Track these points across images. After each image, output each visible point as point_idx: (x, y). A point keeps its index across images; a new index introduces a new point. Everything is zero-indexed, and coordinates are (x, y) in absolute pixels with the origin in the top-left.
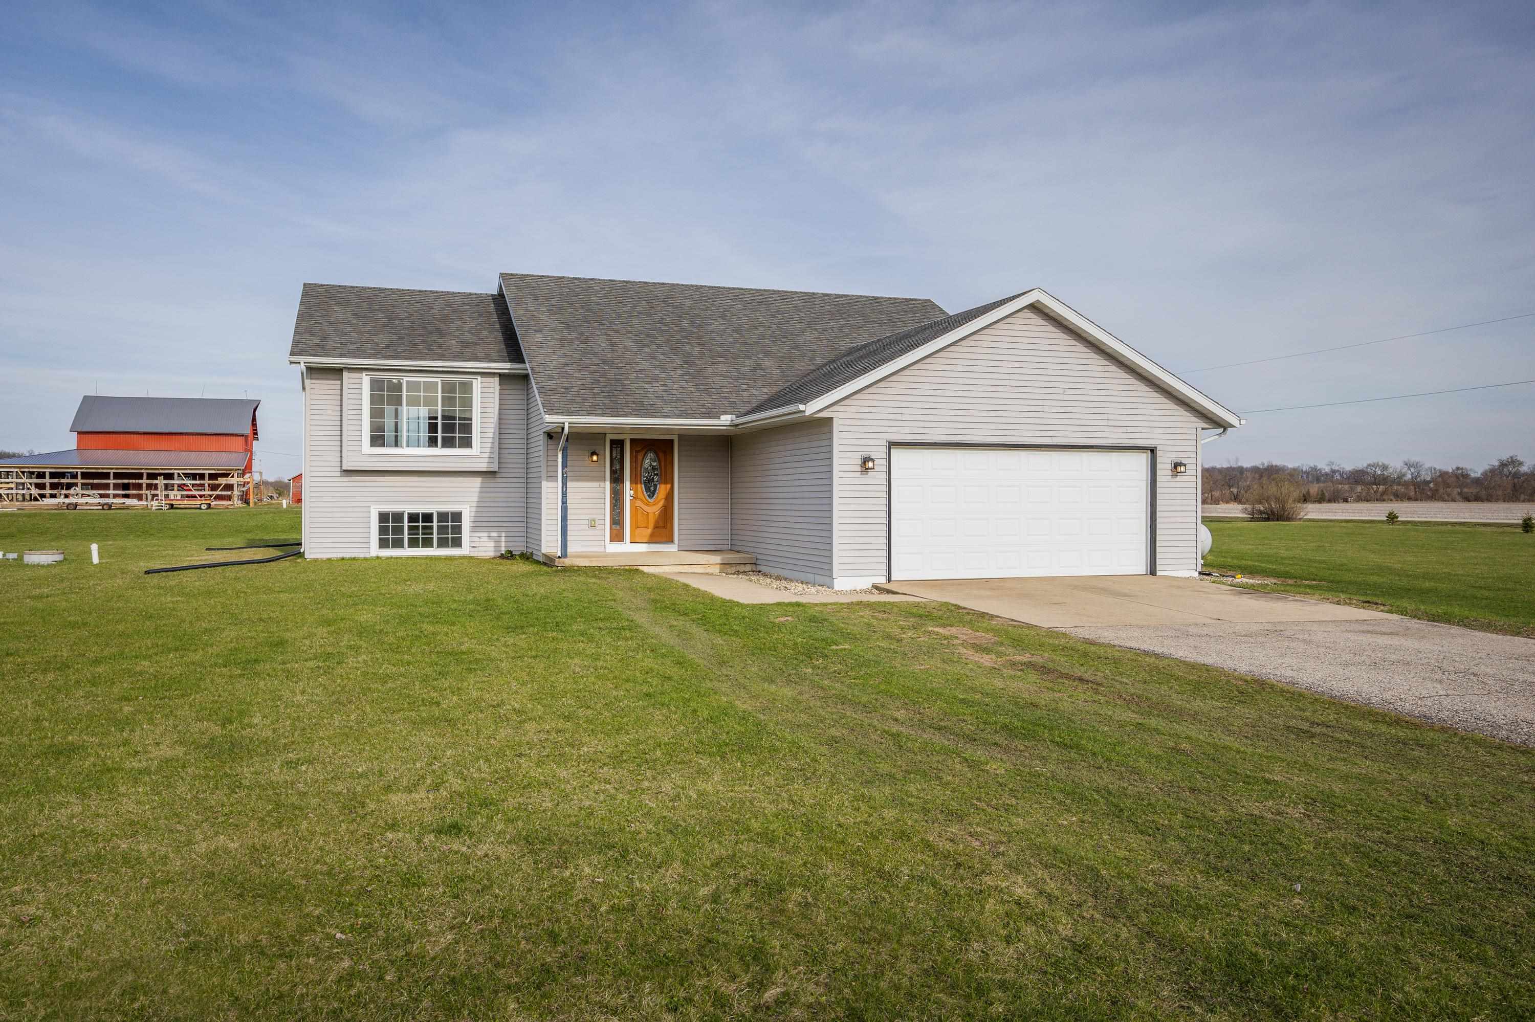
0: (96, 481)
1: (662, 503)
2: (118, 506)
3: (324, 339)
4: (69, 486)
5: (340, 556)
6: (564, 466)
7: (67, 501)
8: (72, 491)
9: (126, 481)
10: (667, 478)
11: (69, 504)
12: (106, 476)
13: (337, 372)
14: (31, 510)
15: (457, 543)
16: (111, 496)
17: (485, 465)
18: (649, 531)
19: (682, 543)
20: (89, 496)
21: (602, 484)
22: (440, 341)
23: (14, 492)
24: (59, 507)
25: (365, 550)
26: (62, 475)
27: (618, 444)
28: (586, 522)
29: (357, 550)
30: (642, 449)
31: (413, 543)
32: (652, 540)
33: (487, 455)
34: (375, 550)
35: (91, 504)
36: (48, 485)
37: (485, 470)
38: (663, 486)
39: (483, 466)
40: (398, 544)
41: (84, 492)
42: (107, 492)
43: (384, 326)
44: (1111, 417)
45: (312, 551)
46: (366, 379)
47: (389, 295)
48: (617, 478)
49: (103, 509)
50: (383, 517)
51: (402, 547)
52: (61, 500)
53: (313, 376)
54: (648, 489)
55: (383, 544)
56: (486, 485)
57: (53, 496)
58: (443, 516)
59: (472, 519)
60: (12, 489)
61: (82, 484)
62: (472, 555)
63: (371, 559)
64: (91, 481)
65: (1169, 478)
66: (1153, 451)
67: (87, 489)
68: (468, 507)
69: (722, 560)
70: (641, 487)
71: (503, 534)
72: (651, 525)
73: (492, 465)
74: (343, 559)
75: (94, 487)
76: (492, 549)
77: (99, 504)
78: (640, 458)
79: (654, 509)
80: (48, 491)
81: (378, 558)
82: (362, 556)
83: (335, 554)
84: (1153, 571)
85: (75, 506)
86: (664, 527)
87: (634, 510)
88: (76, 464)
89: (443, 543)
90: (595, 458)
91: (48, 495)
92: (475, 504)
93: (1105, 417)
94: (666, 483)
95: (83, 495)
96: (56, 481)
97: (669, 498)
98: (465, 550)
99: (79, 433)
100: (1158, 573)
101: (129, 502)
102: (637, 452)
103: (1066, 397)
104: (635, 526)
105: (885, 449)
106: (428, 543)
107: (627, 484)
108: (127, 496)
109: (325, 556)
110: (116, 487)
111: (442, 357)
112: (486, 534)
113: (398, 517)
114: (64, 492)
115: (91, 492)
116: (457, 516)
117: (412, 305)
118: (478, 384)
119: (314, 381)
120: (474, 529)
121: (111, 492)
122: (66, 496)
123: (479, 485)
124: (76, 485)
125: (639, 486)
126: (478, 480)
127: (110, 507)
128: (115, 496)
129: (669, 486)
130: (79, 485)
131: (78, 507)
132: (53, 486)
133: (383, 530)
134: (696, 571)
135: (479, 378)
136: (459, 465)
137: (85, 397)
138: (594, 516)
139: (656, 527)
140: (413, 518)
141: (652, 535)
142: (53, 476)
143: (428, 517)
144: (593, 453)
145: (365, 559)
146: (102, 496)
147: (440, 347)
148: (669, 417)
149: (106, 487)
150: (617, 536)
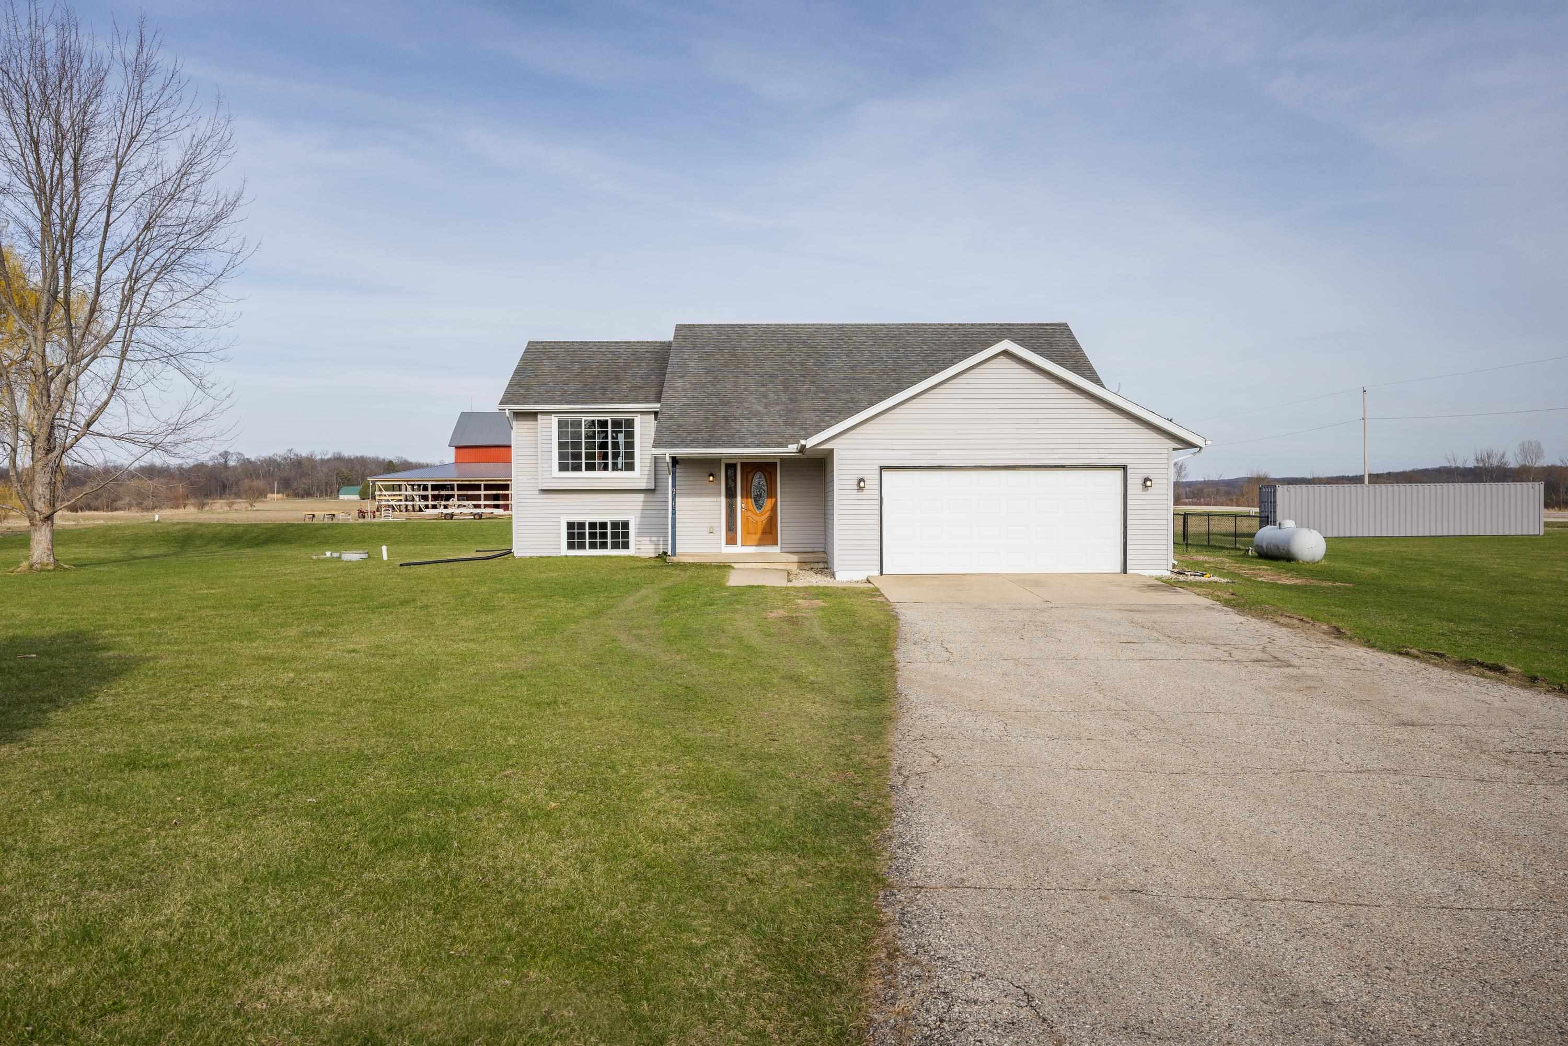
0: (470, 493)
1: (768, 514)
2: (488, 516)
3: (527, 389)
4: (448, 498)
5: (539, 555)
6: (674, 486)
7: (446, 511)
8: (450, 502)
9: (495, 492)
10: (772, 493)
11: (447, 514)
12: (478, 487)
13: (533, 415)
14: (416, 519)
15: (626, 545)
16: (482, 506)
17: (645, 484)
18: (758, 536)
19: (783, 545)
20: (465, 506)
21: (718, 499)
22: (615, 386)
23: (403, 503)
24: (438, 518)
25: (557, 551)
26: (443, 487)
27: (731, 467)
28: (706, 529)
29: (553, 551)
30: (753, 470)
31: (593, 546)
32: (760, 544)
33: (646, 476)
34: (564, 551)
35: (465, 514)
36: (430, 496)
37: (644, 488)
38: (769, 500)
39: (643, 486)
40: (582, 546)
41: (460, 503)
42: (479, 503)
43: (578, 375)
44: (1082, 441)
45: (520, 551)
46: (554, 420)
47: (591, 348)
48: (731, 494)
49: (475, 519)
50: (570, 525)
51: (584, 548)
52: (441, 510)
53: (519, 419)
54: (756, 501)
55: (571, 546)
56: (649, 500)
57: (434, 507)
58: (615, 525)
59: (637, 527)
60: (401, 500)
61: (459, 496)
62: (637, 555)
63: (561, 557)
64: (465, 493)
65: (1140, 492)
66: (1125, 468)
67: (463, 500)
68: (633, 517)
69: (799, 559)
70: (751, 501)
71: (661, 539)
72: (760, 531)
73: (649, 484)
74: (541, 557)
75: (469, 498)
76: (653, 550)
77: (471, 514)
78: (750, 477)
79: (761, 518)
80: (430, 503)
81: (566, 556)
82: (555, 555)
83: (535, 554)
84: (1125, 571)
85: (452, 516)
86: (771, 533)
87: (745, 521)
88: (453, 476)
89: (615, 546)
90: (711, 478)
91: (430, 506)
92: (639, 515)
93: (1077, 441)
94: (771, 497)
95: (459, 506)
96: (436, 493)
97: (774, 509)
98: (631, 551)
99: (457, 448)
100: (1128, 572)
101: (498, 512)
102: (748, 473)
103: (1039, 426)
104: (747, 532)
105: (878, 472)
106: (604, 545)
107: (739, 499)
108: (497, 506)
109: (528, 555)
110: (487, 497)
111: (610, 401)
112: (648, 539)
113: (581, 525)
114: (443, 503)
115: (466, 503)
116: (626, 525)
117: (605, 355)
118: (638, 420)
119: (518, 422)
120: (639, 534)
121: (482, 502)
122: (446, 507)
123: (642, 500)
124: (453, 496)
125: (749, 500)
126: (641, 497)
127: (480, 516)
128: (486, 506)
129: (774, 500)
130: (456, 496)
131: (454, 517)
132: (435, 498)
133: (570, 536)
134: (778, 568)
135: (639, 415)
136: (624, 484)
137: (462, 413)
138: (711, 525)
139: (763, 533)
140: (593, 525)
141: (760, 539)
142: (434, 488)
143: (603, 525)
144: (711, 475)
145: (557, 557)
146: (476, 506)
147: (612, 392)
148: (748, 447)
149: (478, 498)
150: (731, 540)
